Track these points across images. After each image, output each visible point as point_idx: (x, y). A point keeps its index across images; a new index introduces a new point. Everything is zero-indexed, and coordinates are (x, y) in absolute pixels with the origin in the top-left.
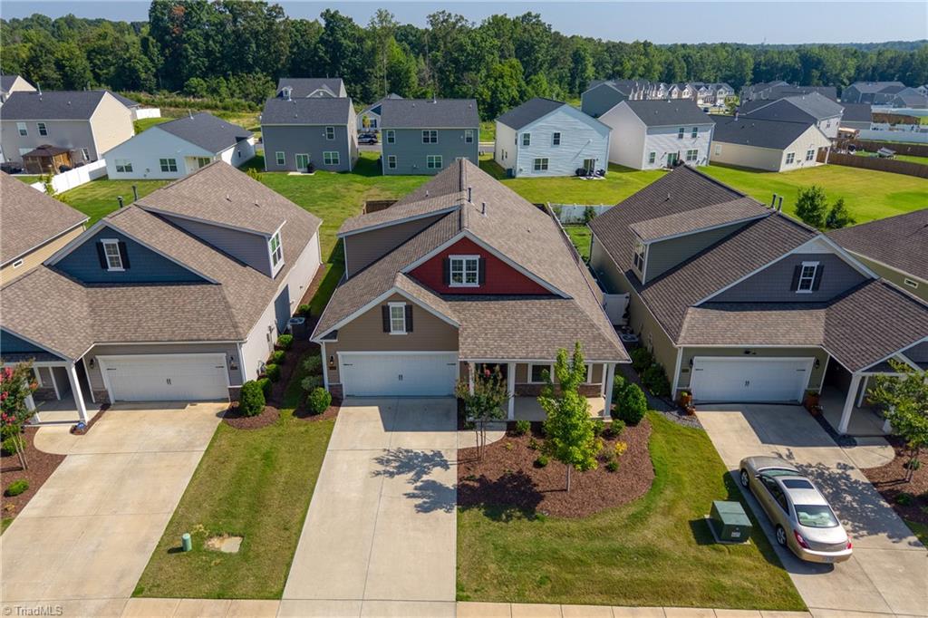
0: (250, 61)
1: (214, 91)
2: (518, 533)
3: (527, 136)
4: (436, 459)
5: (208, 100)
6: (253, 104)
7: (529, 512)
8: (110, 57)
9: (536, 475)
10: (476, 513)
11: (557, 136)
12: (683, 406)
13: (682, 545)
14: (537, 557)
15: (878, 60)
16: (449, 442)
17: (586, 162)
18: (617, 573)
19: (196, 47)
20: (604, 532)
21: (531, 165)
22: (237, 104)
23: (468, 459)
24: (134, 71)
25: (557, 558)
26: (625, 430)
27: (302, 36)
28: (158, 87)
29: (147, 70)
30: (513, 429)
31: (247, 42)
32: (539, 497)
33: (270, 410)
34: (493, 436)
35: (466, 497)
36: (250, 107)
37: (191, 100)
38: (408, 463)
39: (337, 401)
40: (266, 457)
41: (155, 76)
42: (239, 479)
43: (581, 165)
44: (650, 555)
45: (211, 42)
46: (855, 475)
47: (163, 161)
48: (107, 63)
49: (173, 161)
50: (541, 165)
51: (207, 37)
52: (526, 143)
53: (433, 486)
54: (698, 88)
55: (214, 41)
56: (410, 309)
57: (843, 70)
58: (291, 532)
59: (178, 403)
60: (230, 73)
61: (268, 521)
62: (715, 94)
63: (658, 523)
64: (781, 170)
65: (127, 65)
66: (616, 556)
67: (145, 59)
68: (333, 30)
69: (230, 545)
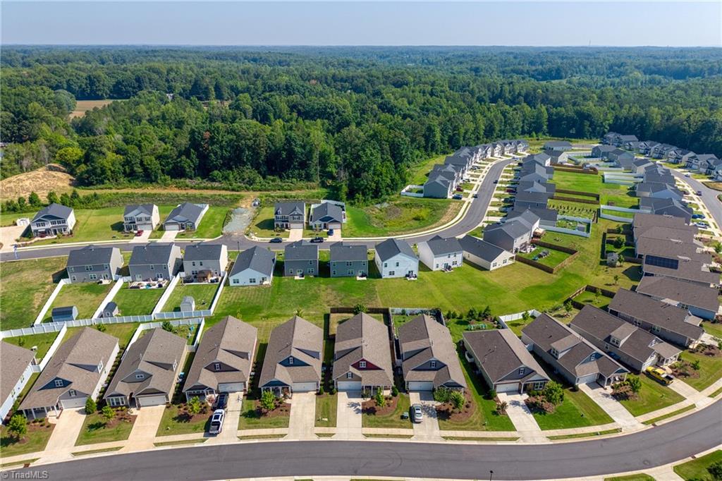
0: (245, 160)
1: (226, 178)
2: (372, 417)
3: (386, 264)
4: (358, 404)
5: (224, 185)
6: (248, 186)
7: (374, 414)
8: (170, 160)
9: (375, 407)
10: (365, 414)
11: (398, 263)
12: (407, 392)
13: (398, 419)
14: (374, 421)
15: (628, 113)
16: (360, 400)
17: (409, 272)
18: (387, 424)
19: (216, 154)
20: (386, 417)
21: (388, 274)
22: (239, 187)
23: (364, 404)
24: (182, 167)
25: (377, 421)
26: (394, 398)
27: (272, 143)
28: (195, 176)
29: (190, 167)
30: (372, 398)
31: (243, 151)
32: (376, 411)
33: (325, 393)
34: (369, 399)
35: (363, 411)
36: (246, 188)
37: (216, 184)
38: (354, 405)
39: (337, 391)
40: (327, 404)
41: (194, 169)
42: (323, 408)
43: (407, 273)
44: (392, 421)
45: (224, 152)
46: (434, 407)
47: (251, 279)
48: (168, 164)
49: (254, 279)
50: (392, 273)
51: (221, 148)
52: (386, 266)
53: (358, 409)
54: (505, 144)
55: (226, 151)
56: (352, 374)
57: (605, 120)
58: (335, 417)
59: (307, 392)
60: (234, 167)
61: (331, 415)
62: (516, 147)
63: (395, 416)
64: (491, 270)
65: (179, 164)
66: (387, 421)
67: (189, 161)
68: (289, 143)
69: (326, 419)
